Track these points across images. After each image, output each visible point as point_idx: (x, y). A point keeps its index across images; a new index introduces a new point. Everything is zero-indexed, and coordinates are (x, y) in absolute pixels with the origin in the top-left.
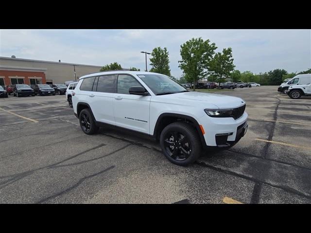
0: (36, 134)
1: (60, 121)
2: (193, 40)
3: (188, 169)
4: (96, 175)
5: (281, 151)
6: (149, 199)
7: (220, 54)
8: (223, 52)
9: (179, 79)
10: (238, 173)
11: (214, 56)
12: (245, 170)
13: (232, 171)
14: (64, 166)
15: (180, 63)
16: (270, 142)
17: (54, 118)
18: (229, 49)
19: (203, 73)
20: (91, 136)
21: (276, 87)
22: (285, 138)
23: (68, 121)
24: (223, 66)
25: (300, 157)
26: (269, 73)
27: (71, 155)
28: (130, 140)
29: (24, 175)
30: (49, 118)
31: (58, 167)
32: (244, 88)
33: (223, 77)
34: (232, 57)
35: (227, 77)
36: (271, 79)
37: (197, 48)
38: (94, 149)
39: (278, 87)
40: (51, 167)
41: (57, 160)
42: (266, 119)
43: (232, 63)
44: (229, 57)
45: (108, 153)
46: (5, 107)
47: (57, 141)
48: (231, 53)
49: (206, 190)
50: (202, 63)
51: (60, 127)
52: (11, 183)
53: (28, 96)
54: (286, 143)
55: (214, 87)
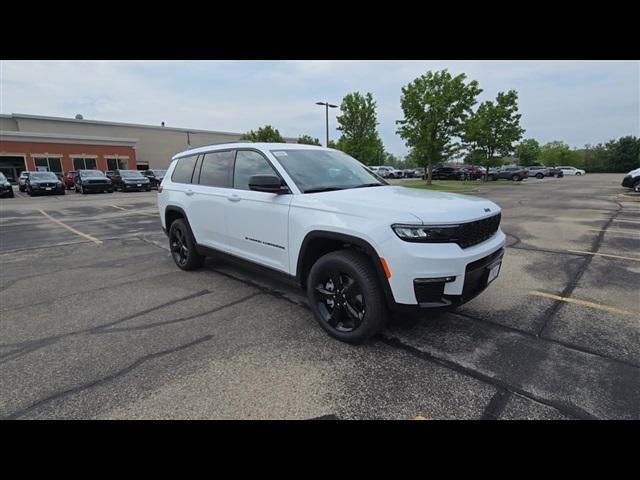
0: (89, 267)
1: (143, 243)
2: (430, 75)
3: (359, 352)
4: (171, 351)
5: (583, 322)
6: (256, 408)
7: (489, 104)
8: (498, 99)
9: (403, 159)
10: (465, 365)
11: (475, 108)
12: (484, 361)
13: (454, 360)
14: (118, 330)
15: (401, 126)
16: (564, 299)
17: (133, 235)
18: (510, 92)
19: (450, 146)
20: (189, 274)
21: (620, 177)
22: (603, 293)
23: (156, 242)
24: (497, 132)
25: (624, 338)
26: (607, 145)
27: (140, 308)
28: (262, 285)
29: (43, 343)
30: (125, 236)
31: (107, 331)
32: (545, 179)
33: (496, 154)
34: (516, 110)
35: (506, 154)
36: (612, 159)
37: (437, 93)
38: (185, 299)
39: (624, 175)
40: (93, 331)
41: (110, 318)
42: (573, 248)
43: (517, 123)
44: (511, 111)
45: (211, 309)
46: (55, 212)
47: (122, 281)
48: (516, 101)
49: (382, 397)
50: (447, 125)
51: (137, 254)
52: (13, 359)
53: (102, 192)
54: (602, 304)
55: (476, 176)
